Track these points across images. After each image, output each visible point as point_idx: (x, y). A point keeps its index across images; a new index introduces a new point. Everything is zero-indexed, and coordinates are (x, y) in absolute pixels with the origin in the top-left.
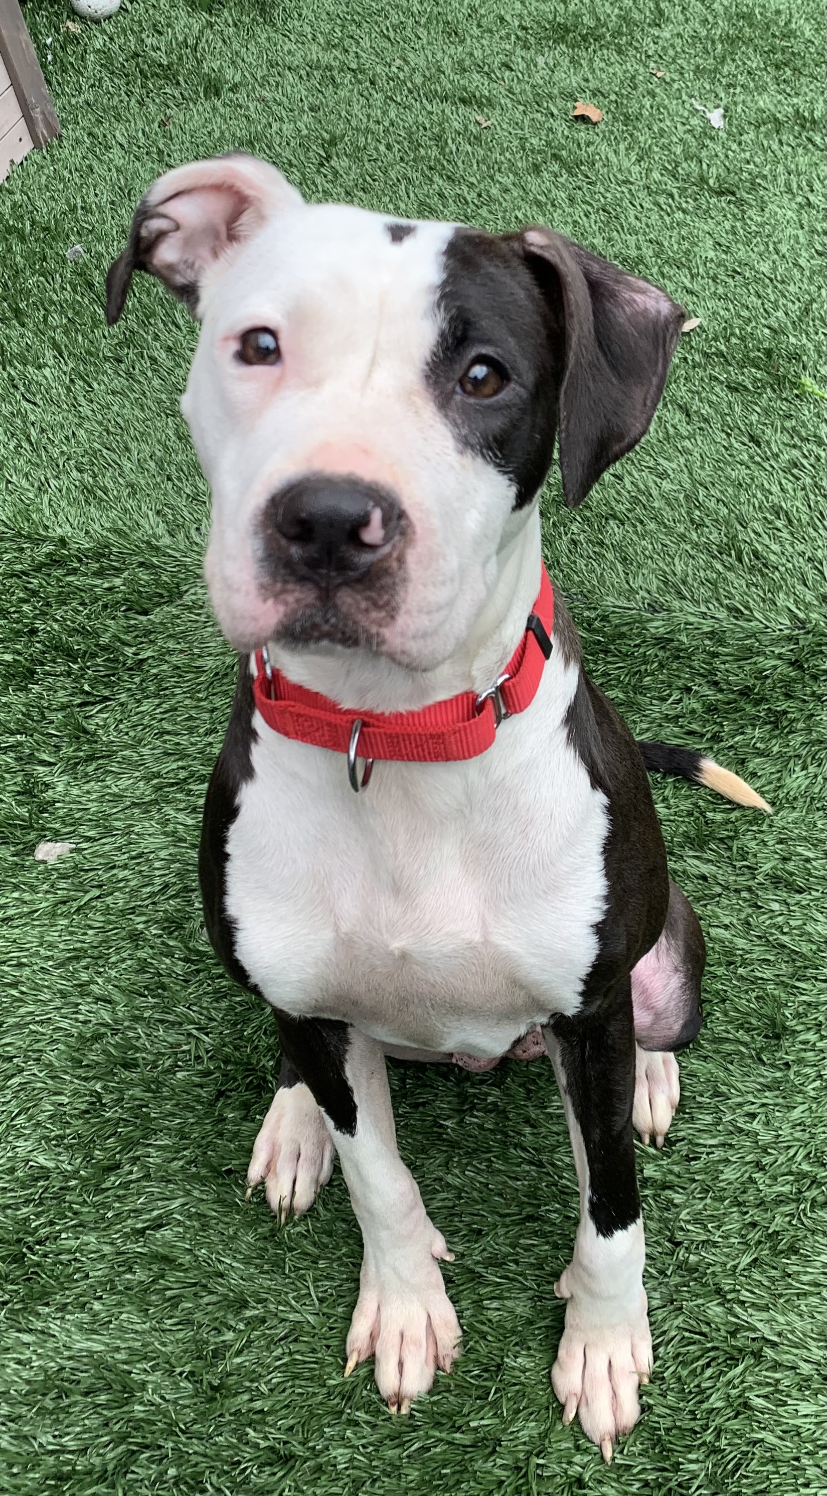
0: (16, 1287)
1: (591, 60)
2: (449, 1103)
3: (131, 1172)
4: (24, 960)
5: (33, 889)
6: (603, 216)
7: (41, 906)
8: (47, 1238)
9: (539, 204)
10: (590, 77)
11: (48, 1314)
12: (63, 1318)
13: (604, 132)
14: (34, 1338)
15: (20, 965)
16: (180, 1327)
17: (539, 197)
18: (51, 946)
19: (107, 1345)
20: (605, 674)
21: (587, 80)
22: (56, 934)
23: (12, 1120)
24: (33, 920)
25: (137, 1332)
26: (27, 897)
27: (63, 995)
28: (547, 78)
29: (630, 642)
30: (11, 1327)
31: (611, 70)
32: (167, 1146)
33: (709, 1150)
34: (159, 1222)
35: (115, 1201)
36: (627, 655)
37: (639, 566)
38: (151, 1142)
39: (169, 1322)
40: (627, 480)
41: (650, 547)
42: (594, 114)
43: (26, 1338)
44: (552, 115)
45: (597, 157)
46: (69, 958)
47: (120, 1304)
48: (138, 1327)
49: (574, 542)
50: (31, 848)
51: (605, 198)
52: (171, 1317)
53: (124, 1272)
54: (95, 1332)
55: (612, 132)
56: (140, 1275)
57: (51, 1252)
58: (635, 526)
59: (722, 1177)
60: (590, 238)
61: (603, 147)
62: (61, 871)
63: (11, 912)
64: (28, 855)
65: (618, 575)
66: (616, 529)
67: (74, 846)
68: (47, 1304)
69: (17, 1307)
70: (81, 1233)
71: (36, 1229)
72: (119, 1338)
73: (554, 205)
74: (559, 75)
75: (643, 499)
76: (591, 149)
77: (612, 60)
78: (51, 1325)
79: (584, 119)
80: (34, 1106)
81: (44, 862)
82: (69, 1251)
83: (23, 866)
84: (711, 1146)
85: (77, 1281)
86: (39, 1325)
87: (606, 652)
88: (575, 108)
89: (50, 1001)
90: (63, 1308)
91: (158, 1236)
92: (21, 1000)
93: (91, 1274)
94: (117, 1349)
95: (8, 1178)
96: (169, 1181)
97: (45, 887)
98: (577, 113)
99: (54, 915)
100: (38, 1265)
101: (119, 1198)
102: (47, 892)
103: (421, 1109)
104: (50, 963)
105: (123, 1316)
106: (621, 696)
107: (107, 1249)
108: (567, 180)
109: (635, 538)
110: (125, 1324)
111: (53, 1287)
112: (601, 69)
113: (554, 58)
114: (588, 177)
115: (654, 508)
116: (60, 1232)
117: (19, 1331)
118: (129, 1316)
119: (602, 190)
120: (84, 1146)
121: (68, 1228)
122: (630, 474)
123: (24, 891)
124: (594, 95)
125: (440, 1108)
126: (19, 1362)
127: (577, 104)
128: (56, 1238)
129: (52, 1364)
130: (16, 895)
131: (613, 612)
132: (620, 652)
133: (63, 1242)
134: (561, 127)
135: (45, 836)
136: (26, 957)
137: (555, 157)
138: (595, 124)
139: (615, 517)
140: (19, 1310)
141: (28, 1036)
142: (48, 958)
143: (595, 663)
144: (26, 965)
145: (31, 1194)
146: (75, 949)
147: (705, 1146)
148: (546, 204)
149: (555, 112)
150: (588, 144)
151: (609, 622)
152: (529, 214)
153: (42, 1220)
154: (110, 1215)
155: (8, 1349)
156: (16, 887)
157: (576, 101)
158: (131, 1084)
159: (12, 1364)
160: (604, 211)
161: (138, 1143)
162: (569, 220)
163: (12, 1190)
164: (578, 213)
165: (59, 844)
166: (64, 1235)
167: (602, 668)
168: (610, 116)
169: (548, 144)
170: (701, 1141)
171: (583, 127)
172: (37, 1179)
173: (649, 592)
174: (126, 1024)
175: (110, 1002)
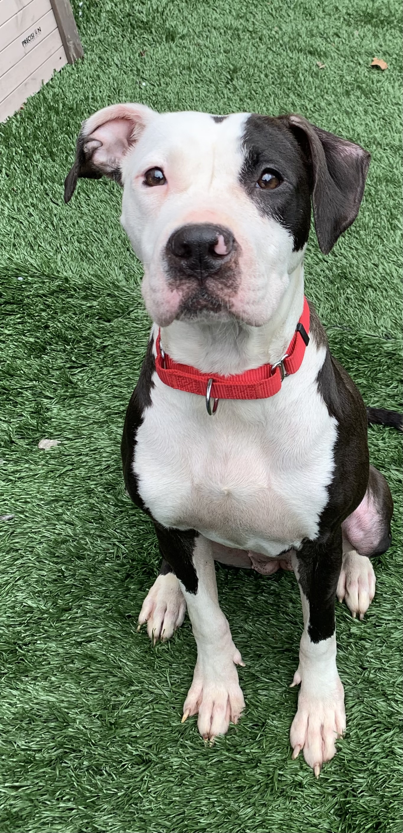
0: (11, 666)
1: (385, 35)
2: (250, 589)
3: (77, 613)
4: (28, 500)
5: (36, 463)
6: (382, 122)
7: (40, 472)
8: (30, 643)
9: (347, 113)
10: (383, 44)
11: (27, 681)
12: (35, 684)
13: (387, 75)
14: (19, 693)
15: (26, 502)
16: (97, 692)
17: (348, 109)
18: (43, 493)
19: (57, 699)
20: (357, 370)
21: (381, 46)
22: (47, 487)
23: (16, 582)
24: (35, 479)
25: (73, 693)
26: (32, 467)
27: (48, 519)
28: (359, 43)
29: (372, 354)
30: (7, 686)
31: (395, 41)
32: (97, 600)
33: (387, 622)
34: (90, 639)
35: (67, 627)
36: (370, 361)
37: (382, 314)
38: (89, 598)
39: (91, 689)
40: (381, 267)
41: (389, 304)
42: (383, 65)
43: (14, 692)
44: (360, 64)
45: (382, 89)
46: (53, 500)
47: (65, 679)
48: (74, 691)
49: (348, 299)
50: (36, 442)
51: (385, 112)
52: (92, 687)
53: (69, 663)
54: (51, 692)
55: (392, 76)
56: (77, 665)
57: (31, 650)
58: (382, 292)
59: (392, 636)
60: (374, 134)
61: (386, 84)
62: (52, 455)
63: (23, 474)
64: (35, 445)
65: (370, 318)
66: (372, 293)
67: (60, 442)
68: (27, 676)
69: (11, 676)
70: (48, 641)
71: (24, 637)
72: (64, 696)
73: (355, 114)
74: (366, 42)
75: (388, 278)
76: (379, 84)
77: (397, 35)
78: (28, 687)
79: (377, 67)
80: (28, 576)
81: (43, 449)
82: (41, 650)
83: (32, 451)
84: (388, 620)
85: (43, 665)
86: (22, 686)
87: (359, 358)
88: (372, 61)
89: (41, 522)
90: (35, 679)
91: (88, 646)
92: (26, 520)
93: (52, 663)
94: (63, 701)
95: (11, 611)
96: (97, 619)
97: (43, 462)
98: (373, 64)
99: (46, 477)
100: (24, 655)
101: (69, 625)
102: (44, 465)
103: (235, 590)
104: (42, 502)
105: (67, 685)
106: (365, 382)
107: (61, 651)
108: (364, 100)
109: (382, 299)
110: (67, 689)
111: (31, 667)
112: (390, 40)
113: (364, 32)
114: (376, 100)
115: (393, 283)
116: (37, 640)
117: (11, 688)
118: (70, 685)
119: (383, 108)
120: (53, 597)
121: (41, 638)
122: (383, 264)
123: (31, 464)
124: (384, 54)
125: (245, 591)
126: (10, 704)
127: (374, 59)
128: (34, 643)
129: (27, 706)
130: (27, 466)
131: (365, 337)
132: (366, 359)
133: (38, 645)
134: (363, 71)
135: (45, 436)
136: (29, 498)
137: (359, 87)
138: (383, 71)
139: (371, 286)
140: (12, 678)
141: (27, 539)
142: (41, 500)
143: (352, 363)
144: (29, 503)
145: (23, 620)
146: (56, 496)
147: (385, 620)
148: (351, 113)
149: (362, 62)
150: (378, 81)
151: (362, 342)
152: (341, 118)
153: (28, 633)
154: (64, 634)
155: (5, 697)
156: (27, 461)
157: (374, 57)
158: (81, 567)
159: (7, 705)
160: (383, 119)
161: (82, 598)
162: (363, 123)
163: (13, 617)
164: (369, 120)
165: (52, 441)
166: (39, 642)
167: (355, 367)
168: (392, 66)
169: (356, 80)
170: (383, 617)
171: (376, 72)
172: (26, 613)
173: (386, 328)
174: (80, 536)
175: (73, 525)
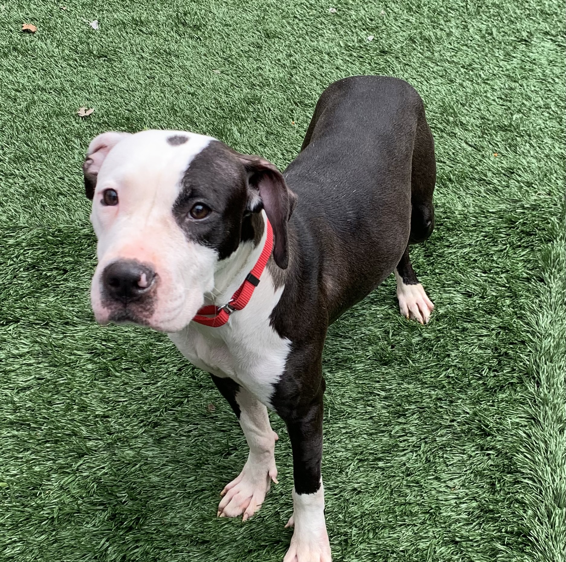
1: (29, 5)
6: (42, 73)
10: (29, 12)
13: (38, 36)
17: (9, 68)
20: (62, 253)
28: (7, 15)
31: (40, 9)
37: (75, 211)
40: (66, 179)
41: (80, 203)
42: (32, 28)
44: (11, 31)
45: (36, 47)
49: (43, 206)
51: (43, 65)
55: (42, 35)
58: (71, 196)
60: (37, 82)
61: (39, 42)
65: (66, 216)
66: (63, 199)
73: (17, 70)
74: (13, 13)
75: (75, 185)
76: (33, 44)
77: (40, 4)
79: (27, 31)
98: (24, 28)
108: (22, 58)
109: (73, 201)
112: (34, 9)
113: (9, 6)
114: (32, 56)
124: (32, 20)
127: (23, 25)
134: (16, 36)
137: (15, 49)
138: (34, 33)
148: (13, 70)
150: (31, 42)
160: (43, 70)
162: (26, 76)
164: (30, 72)
168: (41, 29)
169: (10, 43)
171: (28, 35)
